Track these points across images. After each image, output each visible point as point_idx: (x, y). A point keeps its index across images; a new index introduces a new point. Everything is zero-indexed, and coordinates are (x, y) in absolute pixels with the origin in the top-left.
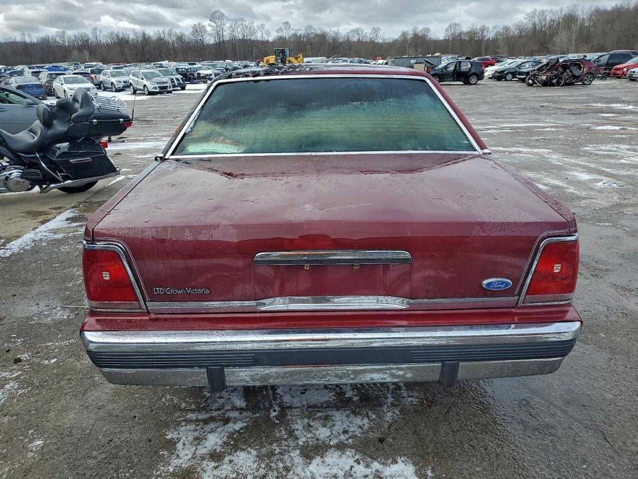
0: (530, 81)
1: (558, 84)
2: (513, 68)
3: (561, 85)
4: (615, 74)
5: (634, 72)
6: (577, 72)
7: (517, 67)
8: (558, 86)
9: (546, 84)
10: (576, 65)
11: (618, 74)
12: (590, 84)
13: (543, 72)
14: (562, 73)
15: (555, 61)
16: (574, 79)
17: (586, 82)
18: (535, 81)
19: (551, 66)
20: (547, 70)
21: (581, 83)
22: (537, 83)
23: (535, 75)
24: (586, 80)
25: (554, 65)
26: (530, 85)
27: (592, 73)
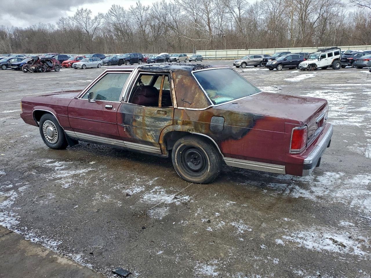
0: (25, 70)
1: (43, 71)
2: (5, 62)
3: (45, 71)
4: (64, 66)
5: (76, 65)
6: (50, 65)
7: (7, 61)
8: (43, 72)
9: (36, 71)
10: (48, 61)
11: (66, 66)
12: (59, 71)
13: (32, 64)
14: (43, 65)
15: (36, 58)
16: (50, 68)
17: (57, 70)
18: (29, 70)
19: (35, 61)
20: (34, 63)
21: (54, 70)
22: (30, 71)
23: (27, 66)
24: (56, 69)
25: (37, 61)
26: (25, 72)
27: (58, 65)
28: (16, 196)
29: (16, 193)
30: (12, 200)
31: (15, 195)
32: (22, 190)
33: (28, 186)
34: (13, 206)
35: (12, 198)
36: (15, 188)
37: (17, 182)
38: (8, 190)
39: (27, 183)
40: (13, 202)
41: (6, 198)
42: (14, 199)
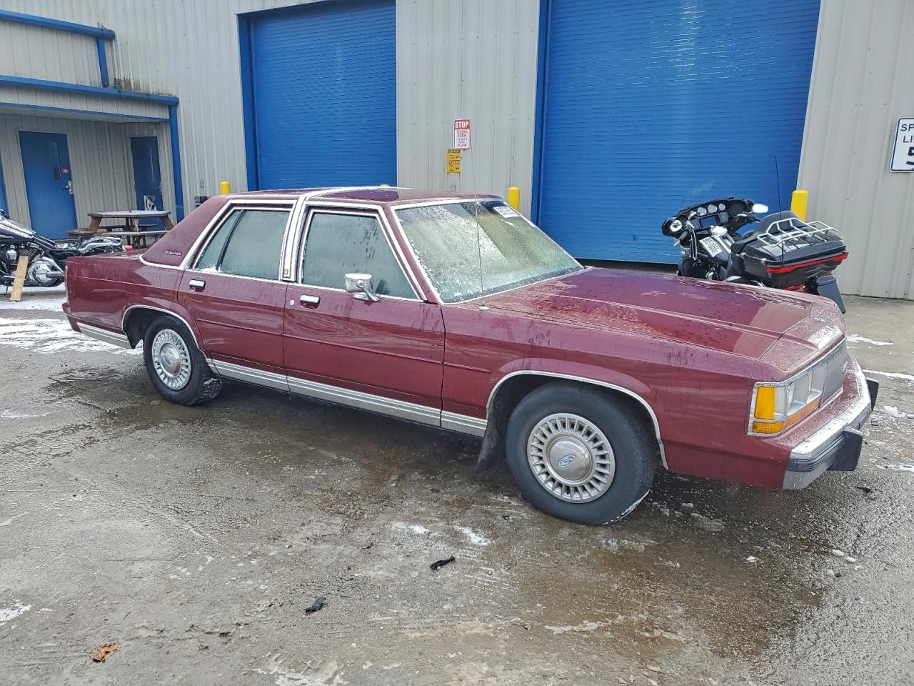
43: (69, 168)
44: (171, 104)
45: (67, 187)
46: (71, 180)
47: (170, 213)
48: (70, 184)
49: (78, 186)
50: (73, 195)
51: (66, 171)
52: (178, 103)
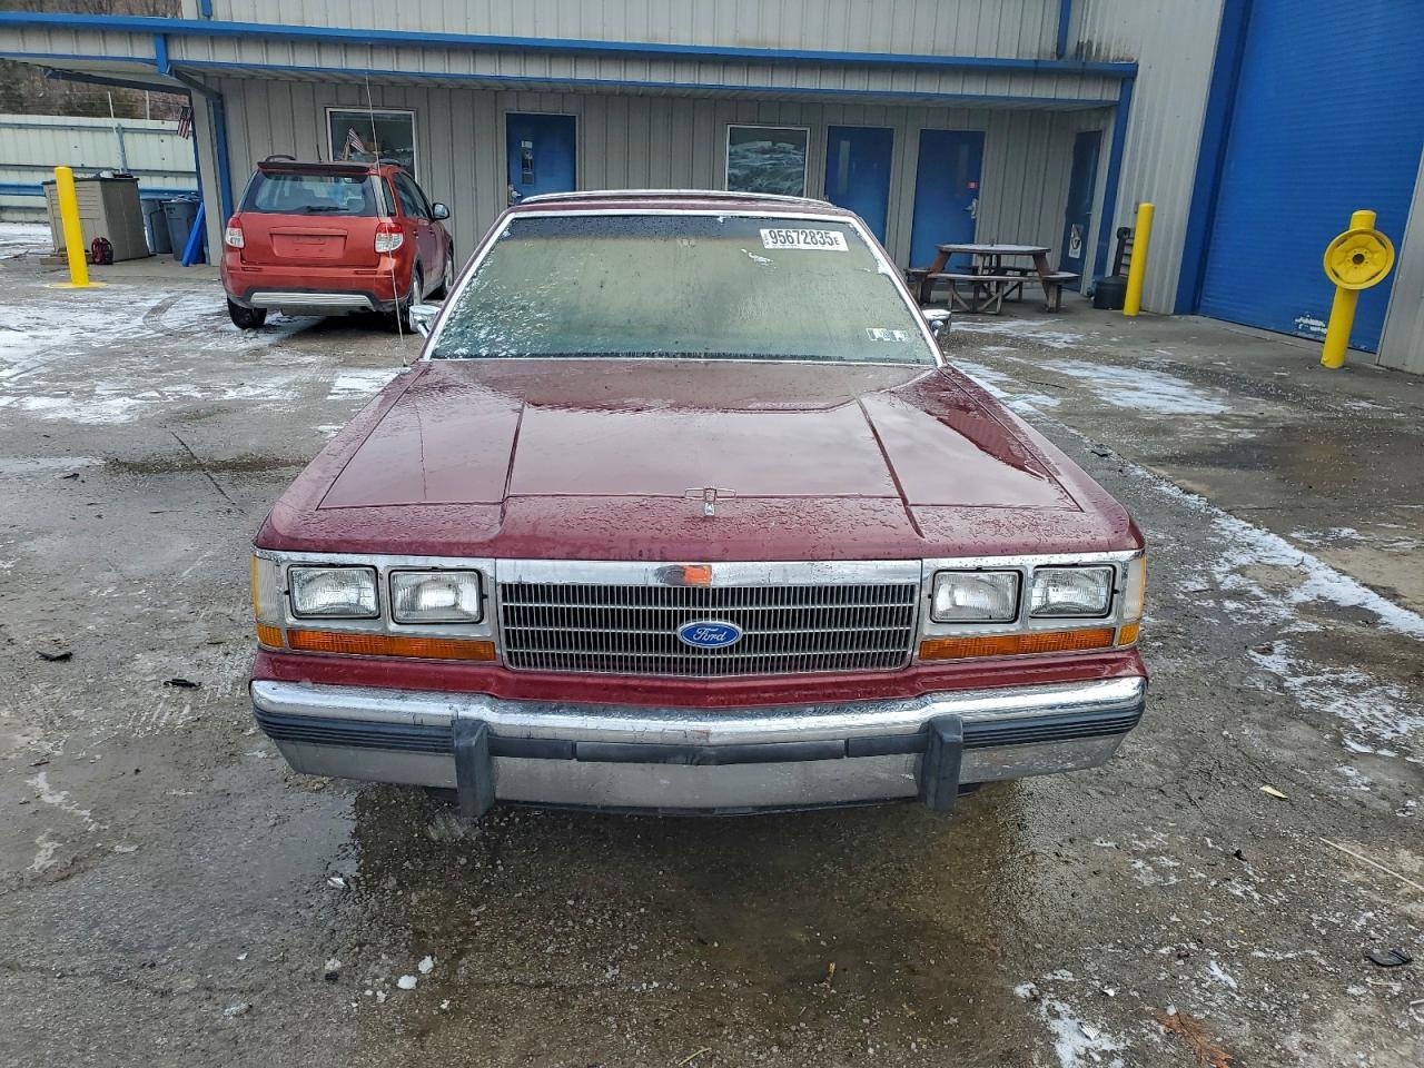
28: (1216, 568)
29: (1217, 576)
30: (1227, 560)
31: (1219, 573)
32: (1200, 579)
33: (1181, 585)
34: (1225, 549)
35: (1227, 567)
36: (1215, 591)
37: (1208, 612)
38: (1237, 595)
39: (1182, 596)
40: (1225, 554)
41: (1241, 570)
42: (1221, 560)
43: (978, 181)
44: (1125, 75)
45: (969, 208)
46: (977, 198)
47: (1048, 251)
48: (974, 204)
49: (982, 209)
50: (975, 220)
51: (973, 185)
52: (1136, 73)
